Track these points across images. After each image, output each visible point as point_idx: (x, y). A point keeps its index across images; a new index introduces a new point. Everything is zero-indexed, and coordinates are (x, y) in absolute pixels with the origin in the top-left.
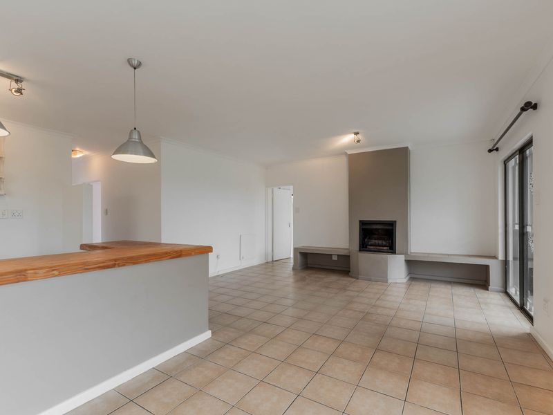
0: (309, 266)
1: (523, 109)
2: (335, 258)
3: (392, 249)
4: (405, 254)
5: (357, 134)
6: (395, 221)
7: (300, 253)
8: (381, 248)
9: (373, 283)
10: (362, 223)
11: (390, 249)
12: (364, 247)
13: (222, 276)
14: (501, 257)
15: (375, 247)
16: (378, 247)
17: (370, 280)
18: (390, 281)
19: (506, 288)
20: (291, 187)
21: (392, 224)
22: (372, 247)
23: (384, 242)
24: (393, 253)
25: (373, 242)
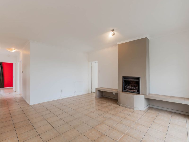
0: (103, 96)
2: (114, 94)
3: (138, 92)
4: (145, 95)
6: (140, 77)
7: (98, 90)
8: (133, 90)
9: (127, 109)
10: (124, 78)
12: (124, 89)
13: (62, 99)
15: (129, 90)
16: (131, 90)
17: (125, 107)
18: (135, 109)
20: (97, 62)
21: (138, 78)
22: (128, 90)
23: (134, 88)
24: (138, 94)
25: (128, 87)
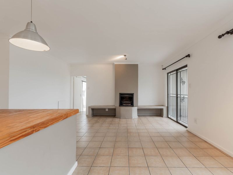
1: (187, 56)
2: (107, 110)
3: (132, 105)
4: (137, 106)
5: (125, 56)
6: (134, 93)
7: (92, 109)
10: (121, 94)
11: (131, 105)
12: (121, 104)
14: (166, 105)
16: (127, 104)
18: (133, 118)
19: (168, 116)
21: (132, 94)
22: (124, 104)
23: (129, 102)
24: (132, 106)
25: (125, 102)
